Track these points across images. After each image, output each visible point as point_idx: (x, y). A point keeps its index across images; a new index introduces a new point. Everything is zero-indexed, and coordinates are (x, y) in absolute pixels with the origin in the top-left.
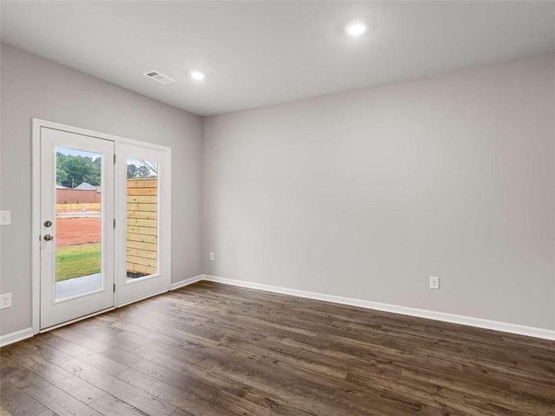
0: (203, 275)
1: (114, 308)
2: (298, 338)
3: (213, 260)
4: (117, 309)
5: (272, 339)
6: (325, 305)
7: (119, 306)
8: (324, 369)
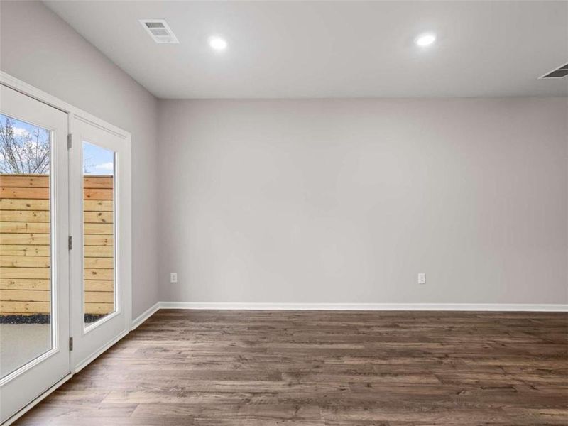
0: (159, 303)
1: (71, 376)
2: (353, 354)
3: (176, 281)
4: (76, 375)
5: (332, 361)
6: (331, 314)
7: (77, 371)
8: (415, 379)
